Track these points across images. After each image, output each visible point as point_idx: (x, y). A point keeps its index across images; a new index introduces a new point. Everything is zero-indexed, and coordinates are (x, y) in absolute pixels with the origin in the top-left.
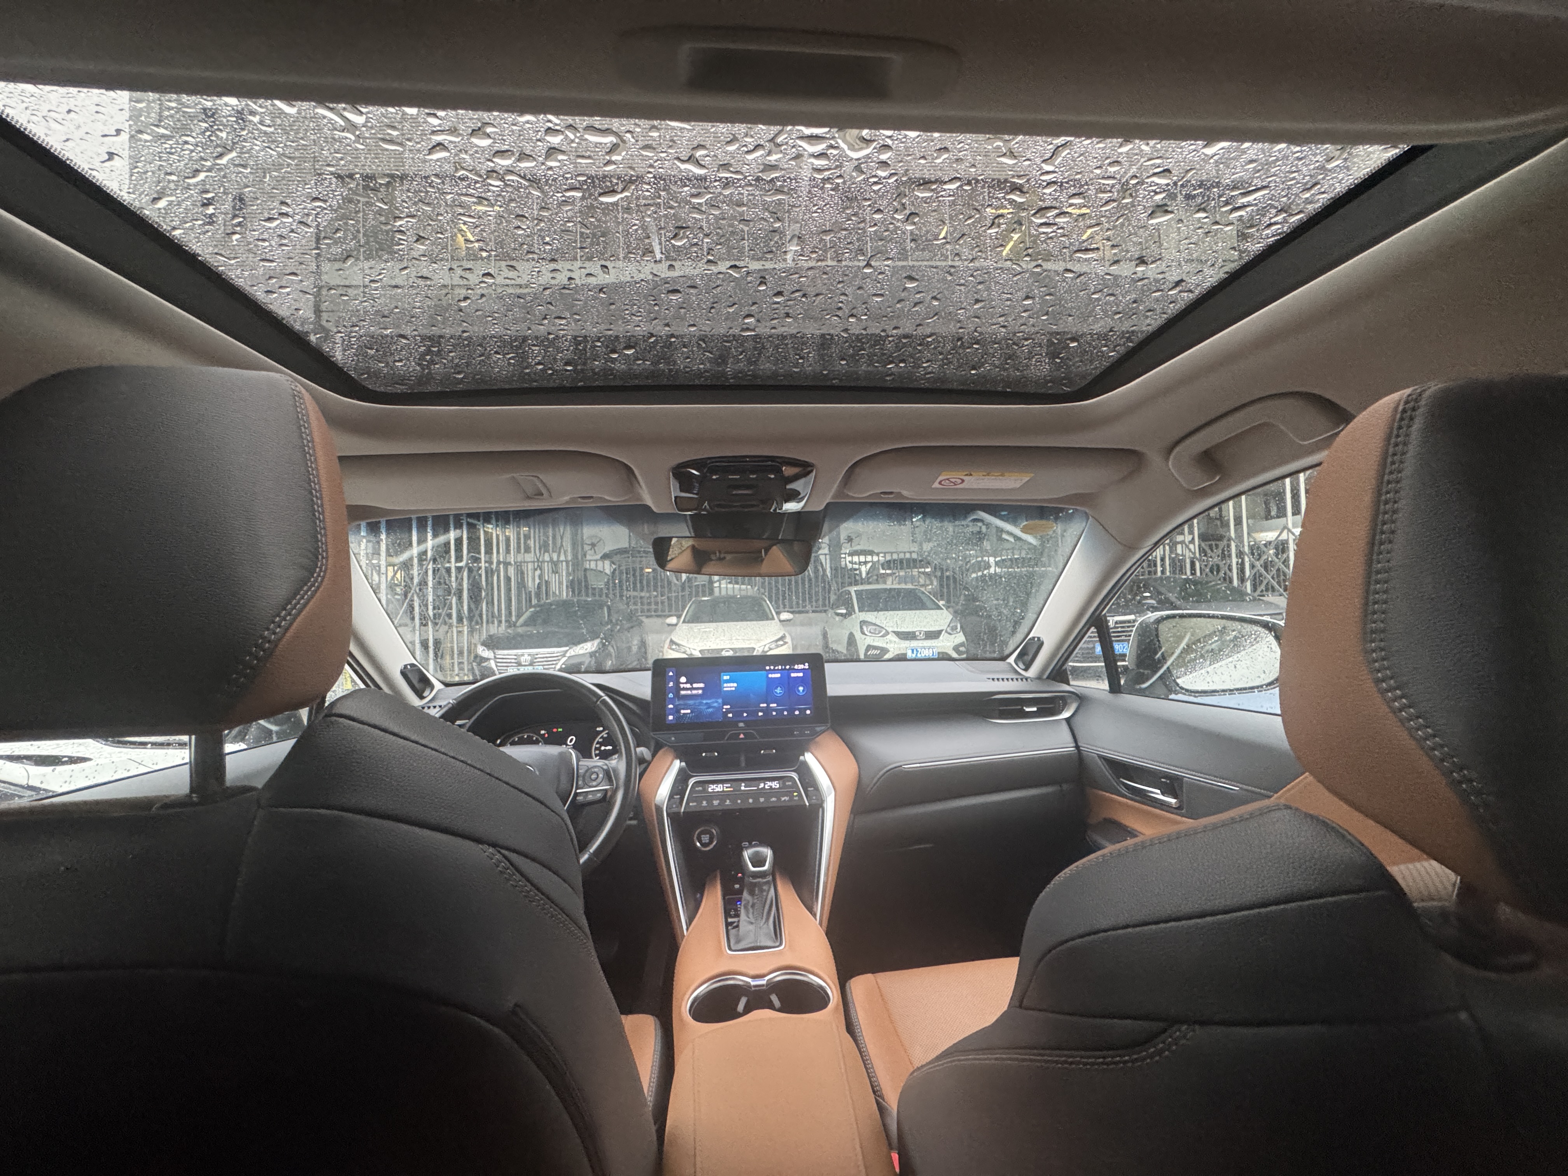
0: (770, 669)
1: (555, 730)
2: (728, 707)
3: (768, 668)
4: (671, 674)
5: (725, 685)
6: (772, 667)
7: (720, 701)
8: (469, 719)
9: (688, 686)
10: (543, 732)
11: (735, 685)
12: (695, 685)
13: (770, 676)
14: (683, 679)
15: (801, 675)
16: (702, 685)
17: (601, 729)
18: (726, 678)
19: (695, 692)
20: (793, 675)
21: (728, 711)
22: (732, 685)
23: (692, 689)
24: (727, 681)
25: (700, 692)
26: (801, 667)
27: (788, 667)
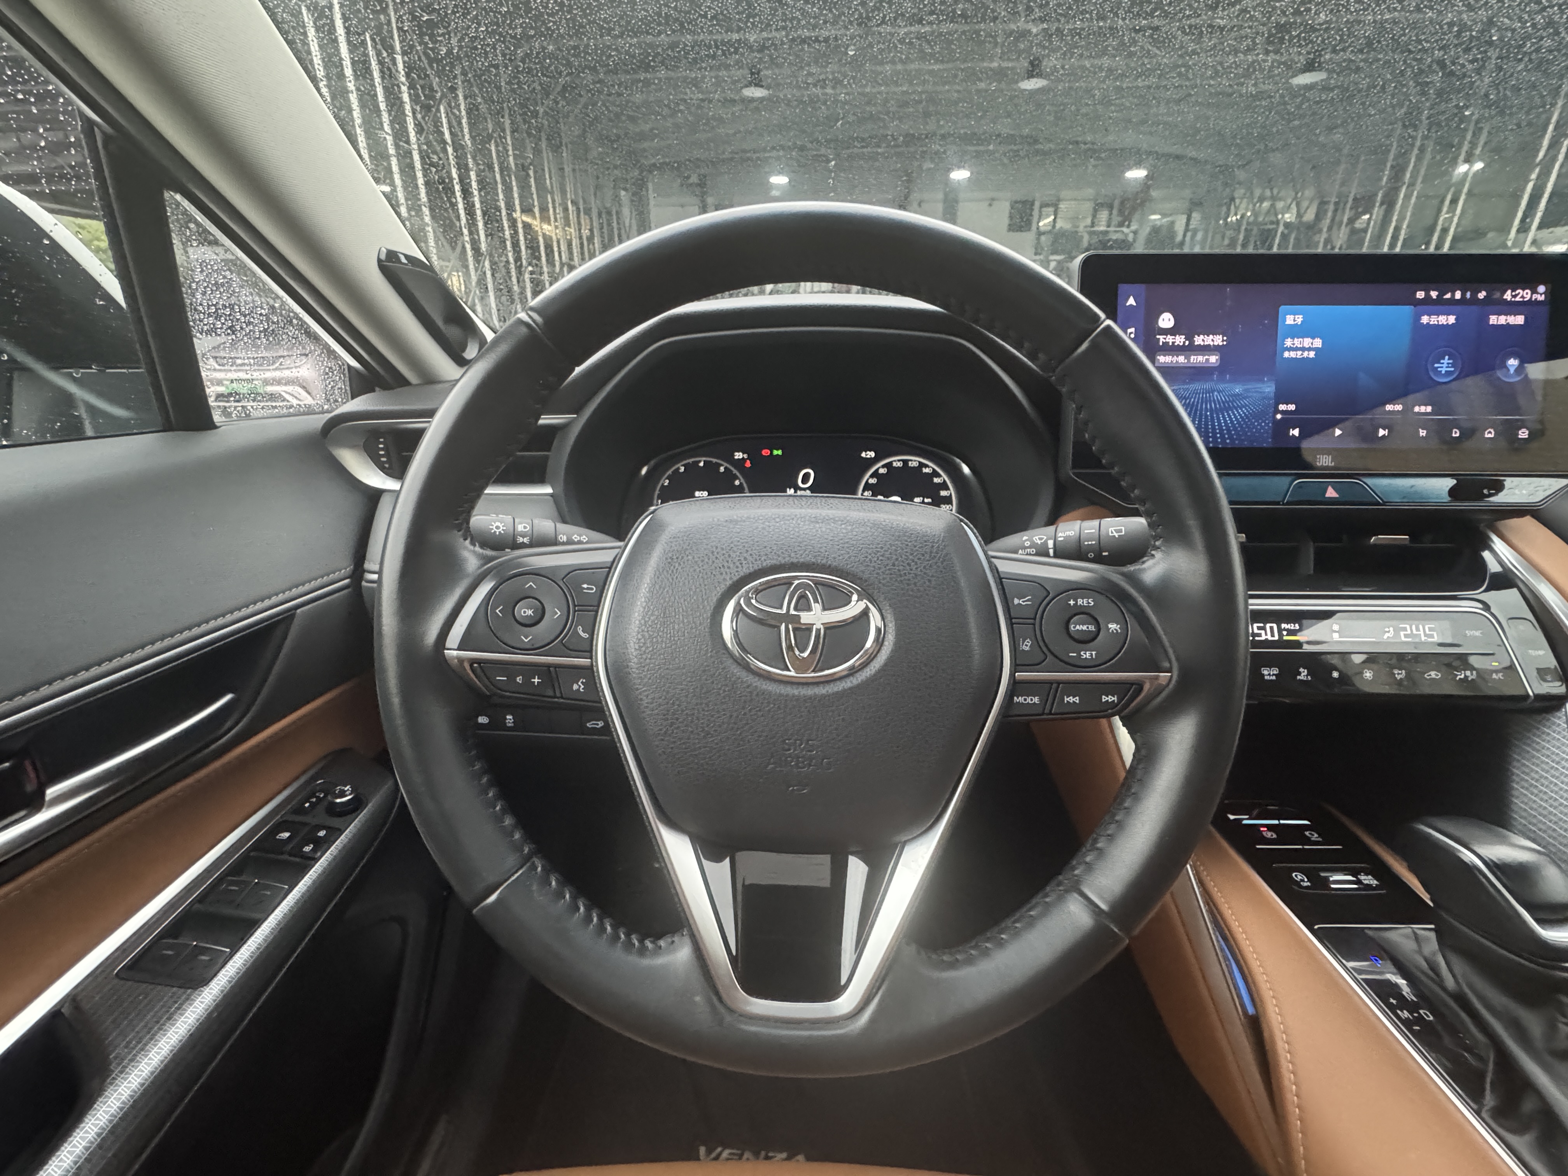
0: (1427, 300)
1: (765, 452)
2: (1292, 407)
3: (1420, 295)
4: (1131, 301)
5: (1288, 343)
6: (1434, 294)
7: (1269, 388)
8: (577, 410)
9: (1180, 340)
10: (739, 455)
11: (1318, 343)
12: (1199, 340)
13: (1425, 319)
14: (1166, 320)
15: (1519, 320)
16: (1218, 340)
17: (872, 454)
18: (1292, 318)
19: (1198, 359)
20: (1493, 320)
21: (1289, 420)
22: (1307, 342)
23: (1190, 349)
24: (1296, 332)
25: (1213, 359)
26: (1525, 294)
27: (1482, 295)
